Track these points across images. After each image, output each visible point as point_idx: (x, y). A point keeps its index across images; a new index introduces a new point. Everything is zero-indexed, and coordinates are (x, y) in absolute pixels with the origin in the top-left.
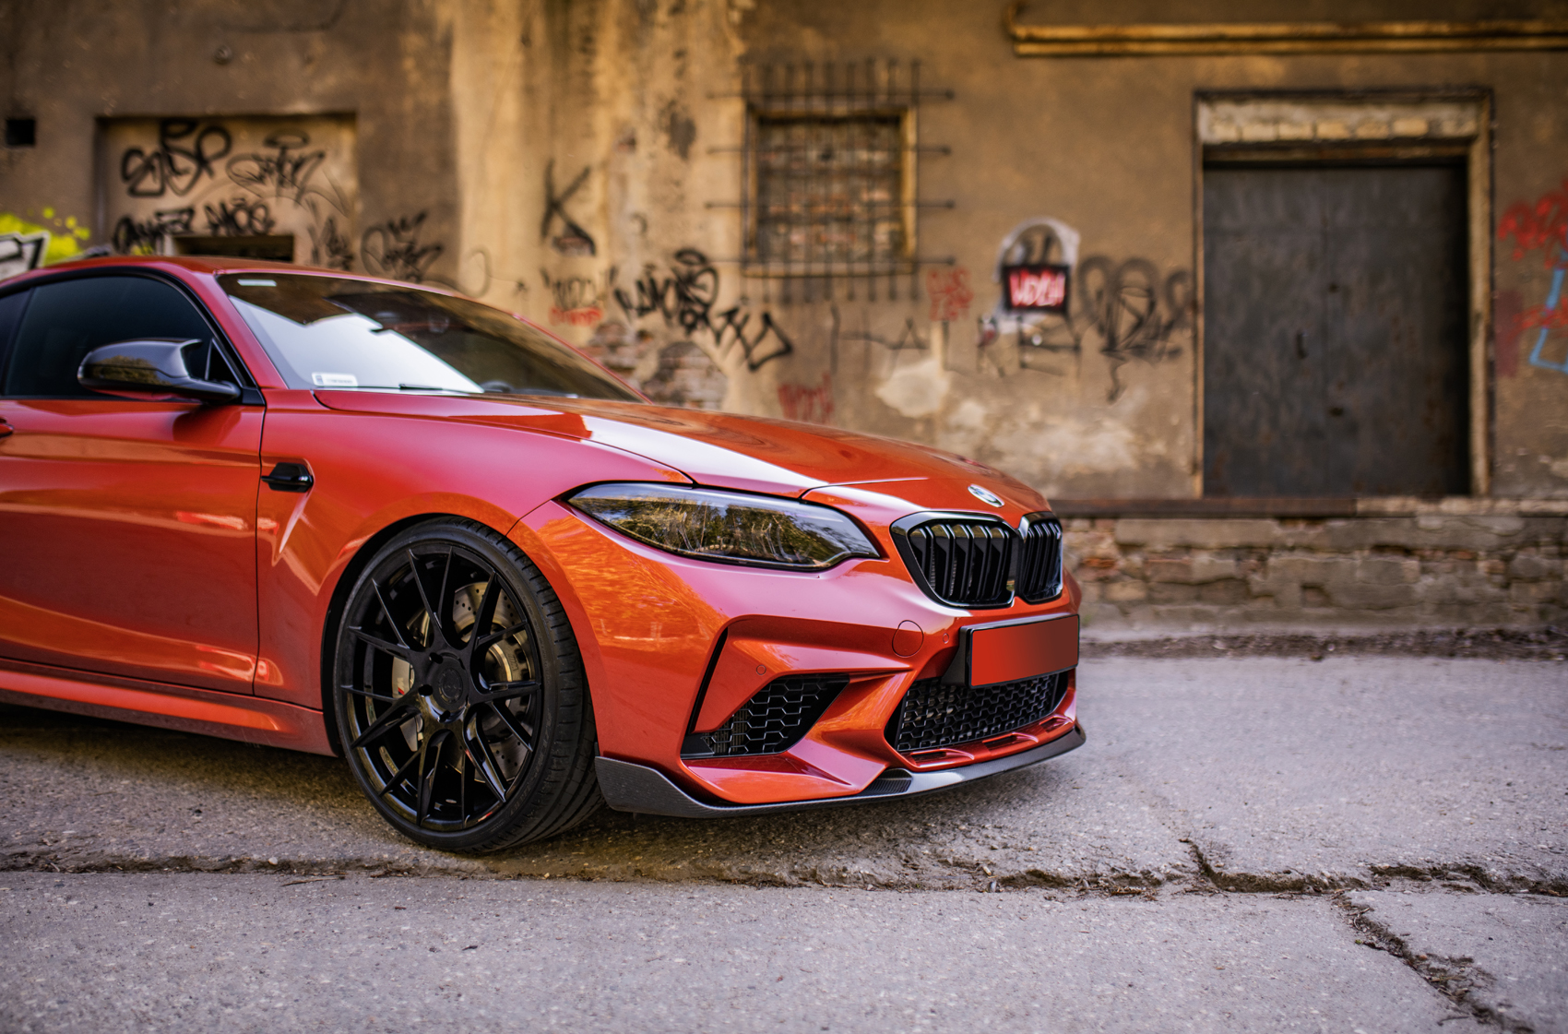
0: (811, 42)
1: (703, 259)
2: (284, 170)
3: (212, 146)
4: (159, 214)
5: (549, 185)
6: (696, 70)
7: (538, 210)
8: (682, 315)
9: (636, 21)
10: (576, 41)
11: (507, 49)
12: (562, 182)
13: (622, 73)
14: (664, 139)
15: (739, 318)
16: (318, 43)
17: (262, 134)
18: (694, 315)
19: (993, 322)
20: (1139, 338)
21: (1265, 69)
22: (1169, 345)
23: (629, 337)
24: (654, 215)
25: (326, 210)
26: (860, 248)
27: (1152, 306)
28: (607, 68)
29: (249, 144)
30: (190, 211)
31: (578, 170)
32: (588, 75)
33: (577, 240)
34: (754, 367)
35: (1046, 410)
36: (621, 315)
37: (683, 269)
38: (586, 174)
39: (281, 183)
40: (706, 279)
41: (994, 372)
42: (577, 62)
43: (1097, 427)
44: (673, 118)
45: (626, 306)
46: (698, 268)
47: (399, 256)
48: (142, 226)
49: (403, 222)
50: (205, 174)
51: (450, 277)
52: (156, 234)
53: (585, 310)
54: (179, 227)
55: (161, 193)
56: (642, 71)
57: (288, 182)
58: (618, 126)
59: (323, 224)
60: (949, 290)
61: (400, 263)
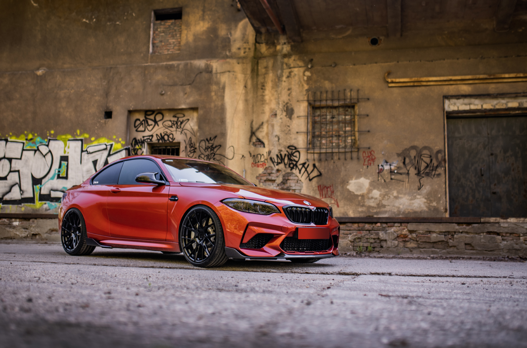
0: (327, 85)
1: (296, 148)
2: (178, 124)
3: (159, 117)
4: (143, 137)
5: (252, 127)
6: (294, 93)
7: (249, 134)
8: (290, 164)
9: (277, 80)
10: (260, 87)
11: (240, 89)
12: (255, 126)
13: (273, 95)
14: (285, 114)
15: (306, 166)
16: (188, 89)
17: (172, 114)
18: (293, 165)
19: (382, 166)
20: (427, 170)
21: (465, 89)
22: (437, 173)
23: (274, 172)
24: (282, 136)
25: (189, 135)
26: (342, 144)
27: (431, 161)
28: (268, 94)
29: (168, 117)
30: (152, 136)
31: (261, 123)
32: (263, 96)
33: (260, 143)
34: (310, 180)
35: (398, 192)
36: (272, 165)
37: (290, 151)
38: (262, 123)
39: (177, 128)
40: (297, 154)
41: (383, 181)
42: (260, 92)
43: (415, 198)
45: (273, 162)
46: (294, 151)
47: (209, 148)
48: (139, 140)
49: (210, 138)
50: (156, 125)
51: (223, 154)
52: (142, 142)
53: (261, 163)
54: (149, 140)
55: (144, 131)
56: (278, 94)
57: (179, 127)
58: (272, 110)
59: (188, 139)
60: (369, 157)
61: (209, 150)
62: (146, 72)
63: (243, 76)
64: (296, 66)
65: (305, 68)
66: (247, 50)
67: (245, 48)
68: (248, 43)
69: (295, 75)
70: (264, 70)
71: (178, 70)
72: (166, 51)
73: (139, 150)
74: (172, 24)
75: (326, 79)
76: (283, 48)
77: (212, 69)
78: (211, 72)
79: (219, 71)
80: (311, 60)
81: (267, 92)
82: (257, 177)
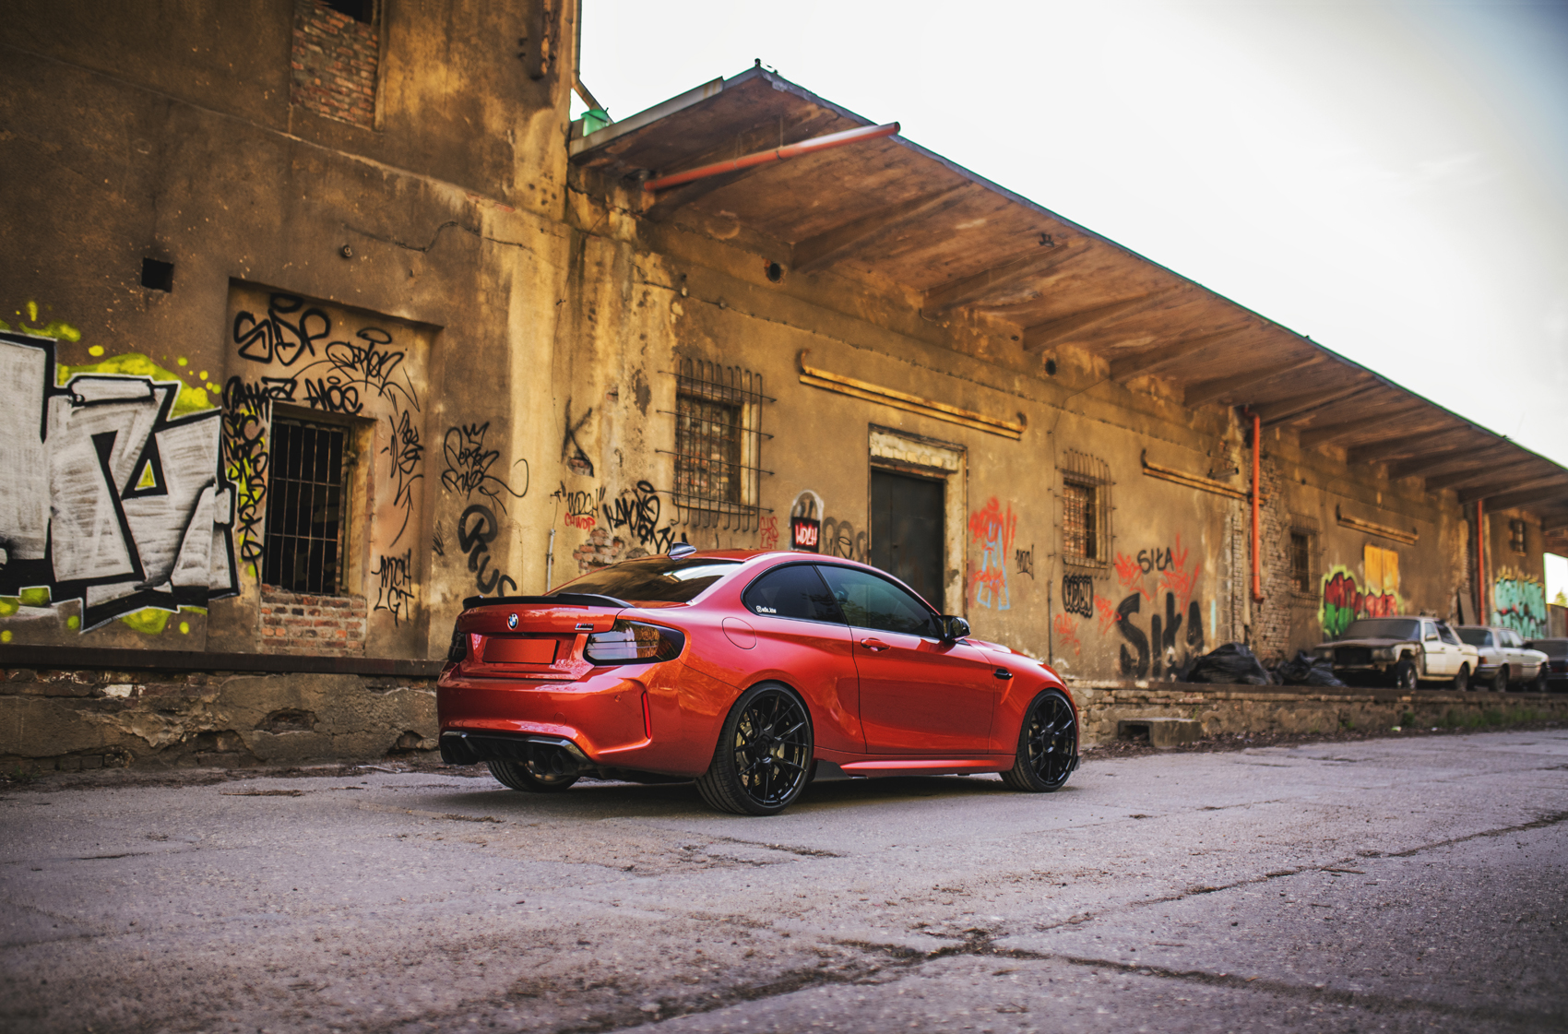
0: (710, 347)
1: (652, 490)
2: (372, 362)
3: (314, 327)
4: (265, 380)
5: (568, 418)
6: (651, 350)
7: (563, 434)
8: (640, 529)
9: (620, 305)
10: (586, 310)
11: (547, 310)
12: (576, 417)
13: (612, 341)
14: (633, 397)
15: (669, 536)
16: (418, 262)
17: (355, 325)
18: (646, 530)
21: (896, 417)
23: (608, 542)
24: (627, 452)
25: (403, 404)
27: (850, 551)
28: (603, 335)
29: (344, 331)
30: (293, 382)
31: (586, 410)
32: (592, 338)
33: (582, 462)
36: (607, 526)
37: (641, 495)
38: (590, 410)
39: (369, 373)
40: (653, 504)
42: (586, 326)
44: (639, 381)
45: (609, 518)
46: (649, 495)
47: (470, 454)
48: (249, 387)
49: (474, 426)
50: (307, 351)
51: (503, 478)
52: (262, 397)
53: (586, 517)
54: (282, 395)
55: (268, 360)
56: (623, 343)
57: (374, 373)
58: (609, 381)
59: (401, 415)
60: (768, 530)
61: (470, 460)
62: (296, 166)
63: (551, 268)
64: (657, 281)
65: (673, 292)
66: (549, 198)
67: (545, 191)
68: (551, 178)
69: (654, 303)
70: (595, 269)
71: (392, 194)
72: (326, 109)
73: (251, 422)
74: (347, 28)
75: (709, 333)
76: (621, 223)
77: (480, 222)
78: (477, 231)
79: (496, 236)
80: (683, 277)
81: (600, 330)
82: (576, 553)
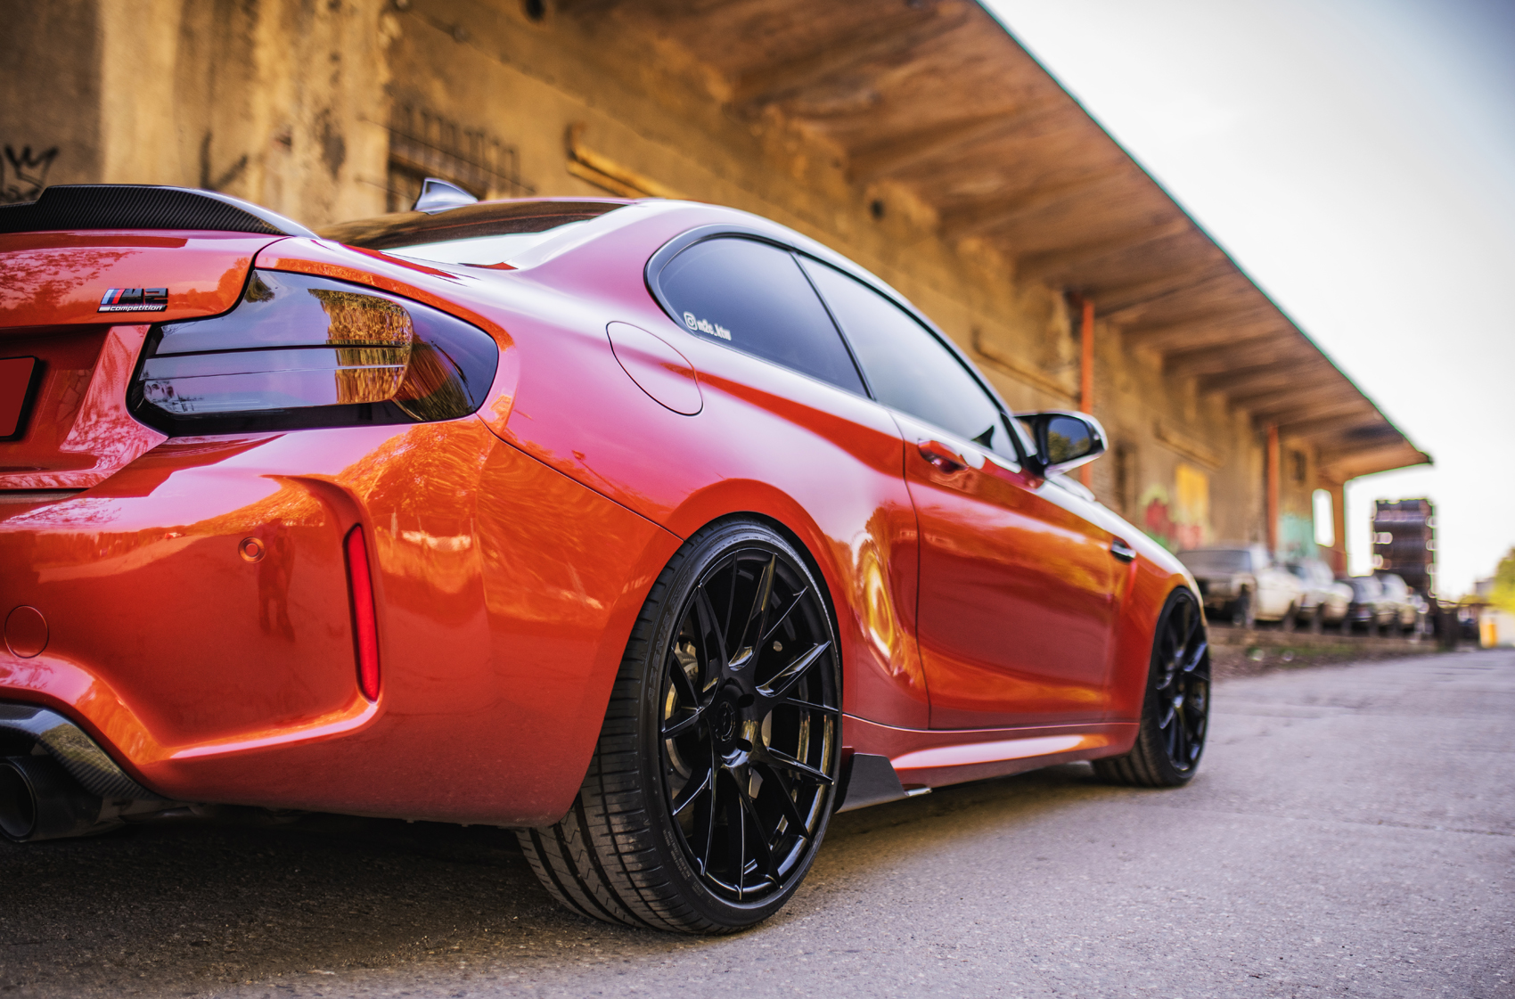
0: (440, 94)
9: (297, 2)
12: (220, 166)
13: (283, 55)
14: (317, 150)
31: (237, 157)
32: (250, 44)
38: (243, 163)
42: (239, 21)
44: (327, 127)
49: (27, 152)
56: (302, 61)
58: (278, 118)
69: (353, 10)
75: (439, 73)
